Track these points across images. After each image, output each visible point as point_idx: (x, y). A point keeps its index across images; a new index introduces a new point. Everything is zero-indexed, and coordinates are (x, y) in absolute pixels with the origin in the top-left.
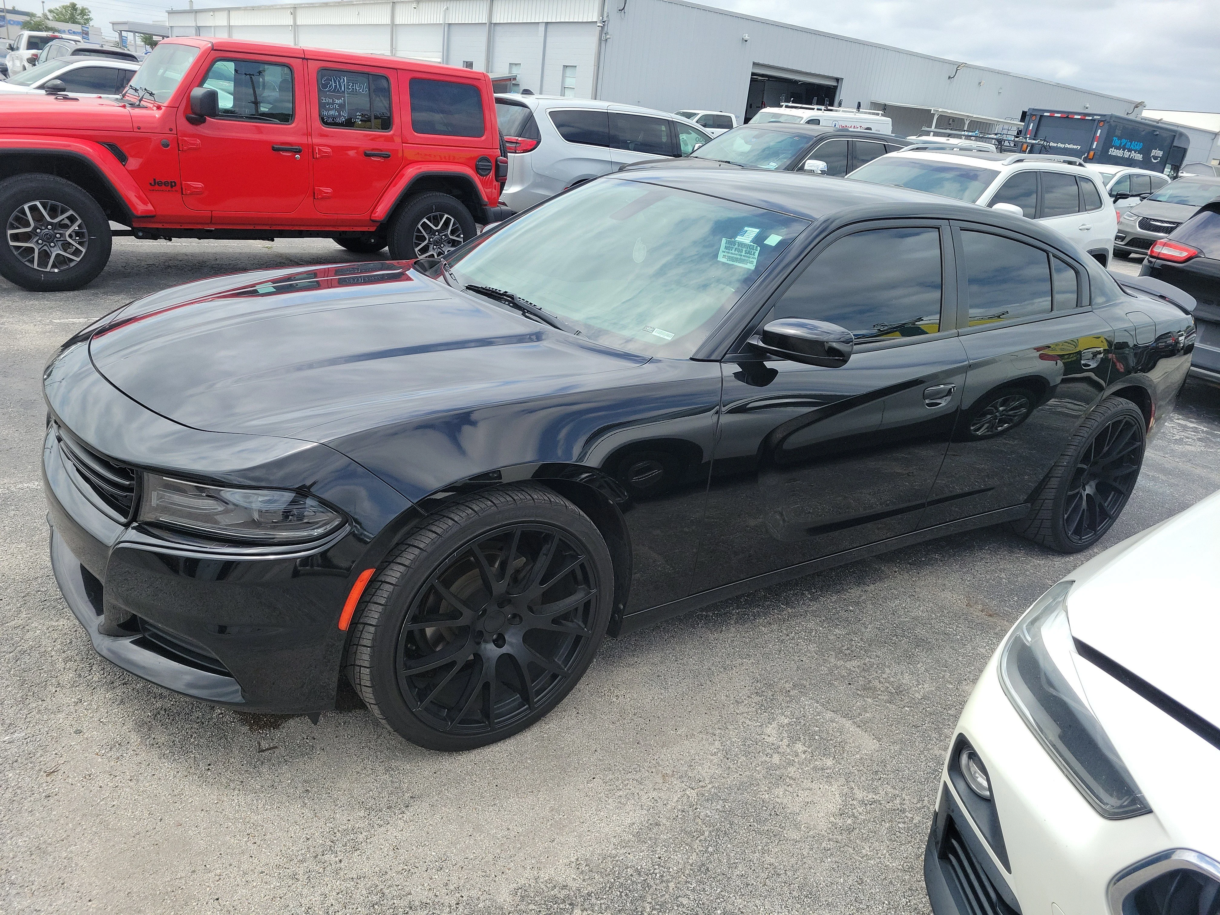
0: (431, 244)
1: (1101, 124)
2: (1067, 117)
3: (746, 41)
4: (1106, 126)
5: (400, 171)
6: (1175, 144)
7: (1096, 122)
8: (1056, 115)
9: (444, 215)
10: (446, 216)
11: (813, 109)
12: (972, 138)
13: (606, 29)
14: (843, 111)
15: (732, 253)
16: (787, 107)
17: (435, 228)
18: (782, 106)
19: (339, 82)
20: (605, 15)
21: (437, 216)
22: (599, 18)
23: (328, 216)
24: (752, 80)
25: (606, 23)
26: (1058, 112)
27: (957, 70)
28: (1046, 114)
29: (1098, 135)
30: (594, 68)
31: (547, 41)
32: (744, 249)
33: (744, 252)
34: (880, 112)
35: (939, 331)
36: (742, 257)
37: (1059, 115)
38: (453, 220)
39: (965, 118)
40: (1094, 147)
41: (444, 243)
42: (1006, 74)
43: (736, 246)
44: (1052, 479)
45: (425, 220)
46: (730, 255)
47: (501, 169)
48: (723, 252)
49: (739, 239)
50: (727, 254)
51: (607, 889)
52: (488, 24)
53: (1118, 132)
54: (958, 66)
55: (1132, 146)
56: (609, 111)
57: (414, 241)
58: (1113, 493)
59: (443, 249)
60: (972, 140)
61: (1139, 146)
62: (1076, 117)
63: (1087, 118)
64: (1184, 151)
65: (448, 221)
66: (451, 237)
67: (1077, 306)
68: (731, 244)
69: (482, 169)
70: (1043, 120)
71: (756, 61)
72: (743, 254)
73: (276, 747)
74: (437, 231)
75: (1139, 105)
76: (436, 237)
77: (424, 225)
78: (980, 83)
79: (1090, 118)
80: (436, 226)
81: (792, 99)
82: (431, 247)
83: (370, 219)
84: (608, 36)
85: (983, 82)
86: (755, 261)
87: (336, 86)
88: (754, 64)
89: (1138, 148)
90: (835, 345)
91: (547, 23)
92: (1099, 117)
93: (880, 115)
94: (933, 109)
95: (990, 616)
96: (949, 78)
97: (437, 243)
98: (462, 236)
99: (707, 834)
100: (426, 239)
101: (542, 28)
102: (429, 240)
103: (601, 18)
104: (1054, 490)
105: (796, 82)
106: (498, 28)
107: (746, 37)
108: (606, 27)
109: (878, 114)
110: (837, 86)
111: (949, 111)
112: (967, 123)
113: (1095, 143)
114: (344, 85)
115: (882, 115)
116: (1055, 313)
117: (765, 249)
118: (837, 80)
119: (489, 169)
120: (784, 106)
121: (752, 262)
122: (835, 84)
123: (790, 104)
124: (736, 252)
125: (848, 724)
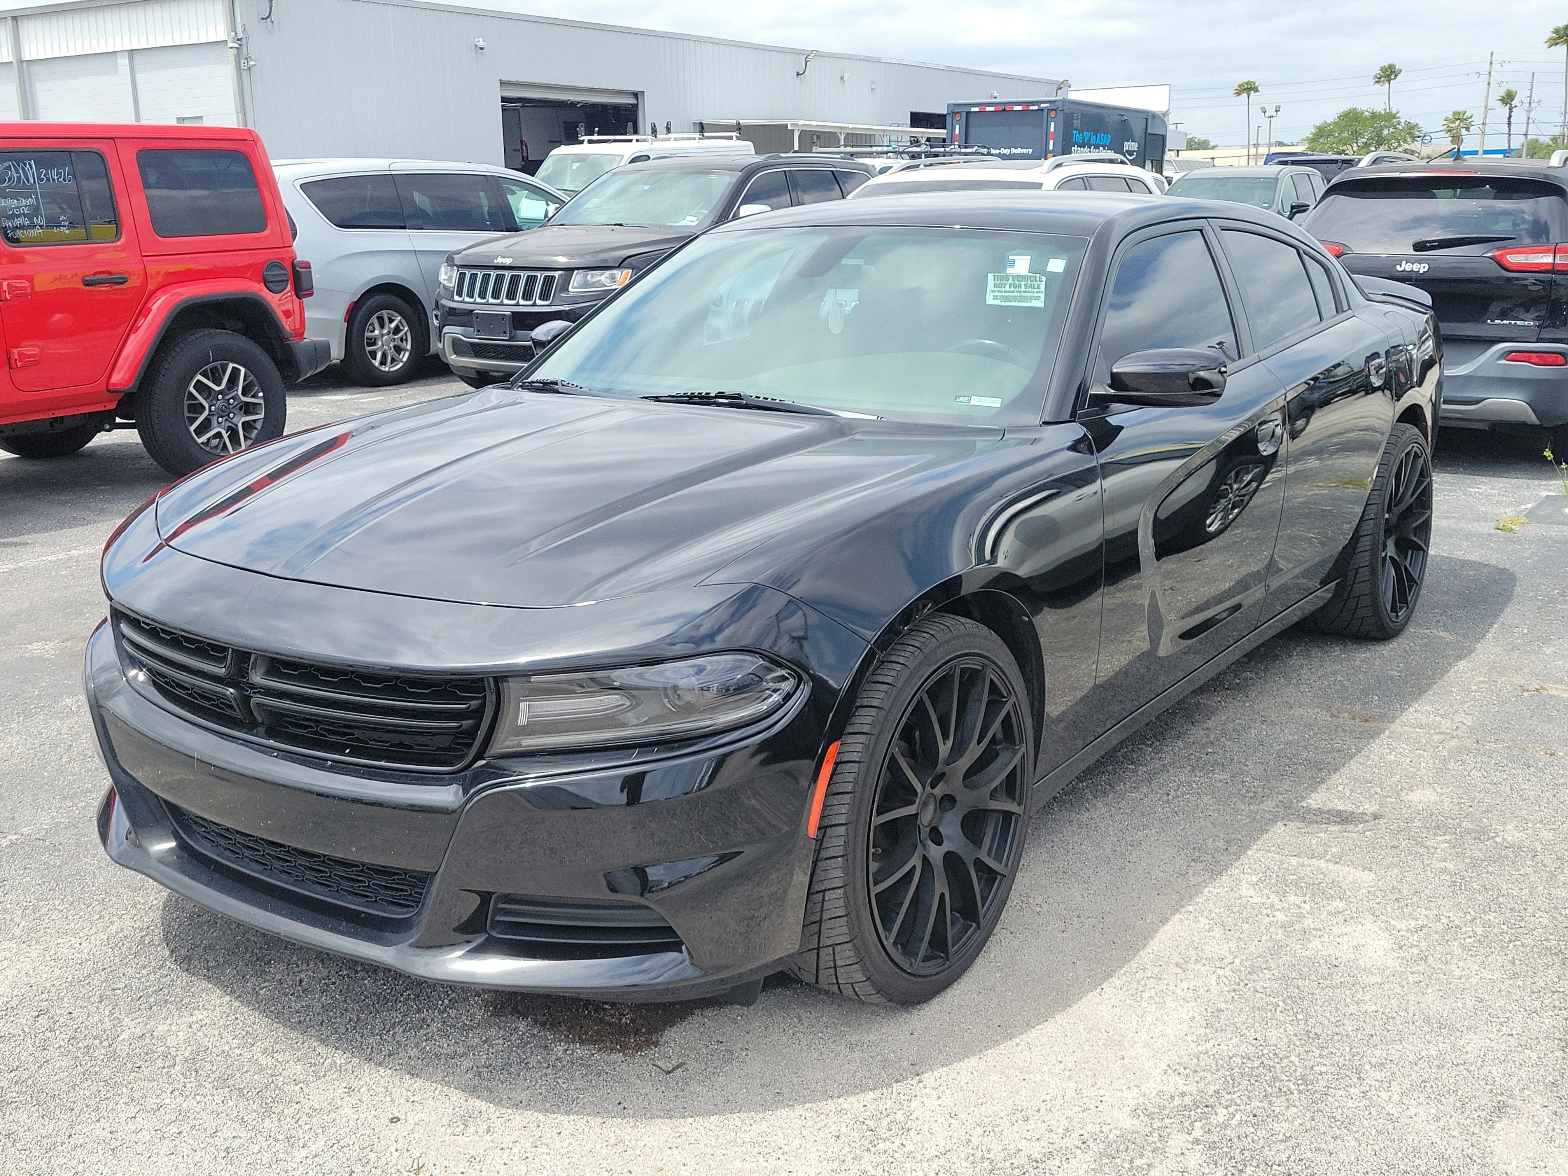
0: (213, 415)
1: (1053, 114)
2: (1004, 111)
3: (482, 49)
4: (1060, 116)
5: (145, 303)
6: (1149, 131)
7: (1045, 112)
8: (988, 109)
9: (227, 365)
10: (231, 365)
11: (631, 141)
12: (890, 154)
13: (245, 52)
14: (676, 139)
15: (1005, 292)
16: (590, 142)
17: (217, 388)
18: (582, 142)
19: (23, 169)
20: (239, 29)
21: (216, 367)
22: (229, 36)
23: (36, 395)
24: (504, 109)
25: (244, 40)
26: (989, 105)
27: (807, 62)
28: (973, 109)
29: (1052, 129)
30: (238, 117)
31: (138, 82)
32: (1023, 283)
33: (1023, 286)
34: (734, 134)
35: (1240, 358)
36: (1022, 294)
37: (992, 109)
38: (243, 370)
39: (838, 131)
40: (1051, 148)
41: (234, 411)
42: (876, 61)
43: (1010, 281)
44: (1362, 539)
45: (199, 377)
46: (1003, 294)
47: (303, 276)
48: (993, 291)
49: (1010, 271)
50: (999, 294)
51: (1231, 1082)
52: (15, 64)
53: (1077, 123)
54: (807, 56)
55: (1098, 140)
56: (393, 173)
57: (186, 414)
58: (1410, 552)
59: (234, 421)
60: (889, 158)
61: (1108, 139)
62: (1016, 108)
63: (1031, 108)
64: (1164, 138)
65: (235, 373)
66: (244, 399)
67: (1337, 312)
68: (1002, 279)
69: (275, 282)
70: (971, 118)
71: (504, 79)
72: (1023, 289)
73: (682, 1064)
74: (220, 392)
75: (1061, 86)
76: (219, 402)
77: (199, 386)
78: (842, 78)
79: (1036, 108)
80: (219, 385)
81: (597, 129)
82: (214, 422)
83: (108, 390)
84: (252, 63)
85: (846, 76)
86: (1042, 296)
87: (19, 178)
88: (502, 83)
89: (1107, 142)
90: (1202, 374)
91: (131, 52)
92: (1048, 105)
93: (735, 138)
94: (789, 123)
95: (1366, 721)
96: (798, 74)
97: (223, 413)
98: (261, 394)
99: (1281, 1003)
100: (204, 408)
101: (123, 62)
102: (210, 410)
103: (233, 34)
104: (1367, 553)
105: (573, 105)
106: (36, 68)
107: (481, 43)
108: (244, 48)
109: (731, 138)
110: (637, 105)
111: (814, 124)
112: (842, 138)
113: (1051, 142)
114: (33, 173)
115: (738, 138)
116: (1324, 324)
117: (1052, 277)
118: (635, 95)
119: (283, 281)
120: (586, 142)
121: (1038, 298)
122: (633, 101)
123: (595, 137)
124: (1012, 289)
125: (1322, 863)
